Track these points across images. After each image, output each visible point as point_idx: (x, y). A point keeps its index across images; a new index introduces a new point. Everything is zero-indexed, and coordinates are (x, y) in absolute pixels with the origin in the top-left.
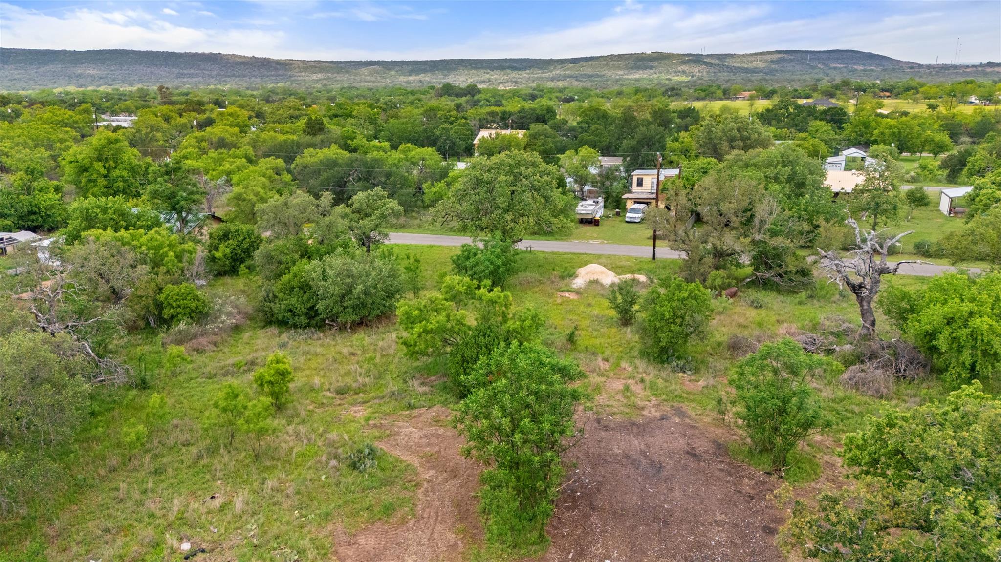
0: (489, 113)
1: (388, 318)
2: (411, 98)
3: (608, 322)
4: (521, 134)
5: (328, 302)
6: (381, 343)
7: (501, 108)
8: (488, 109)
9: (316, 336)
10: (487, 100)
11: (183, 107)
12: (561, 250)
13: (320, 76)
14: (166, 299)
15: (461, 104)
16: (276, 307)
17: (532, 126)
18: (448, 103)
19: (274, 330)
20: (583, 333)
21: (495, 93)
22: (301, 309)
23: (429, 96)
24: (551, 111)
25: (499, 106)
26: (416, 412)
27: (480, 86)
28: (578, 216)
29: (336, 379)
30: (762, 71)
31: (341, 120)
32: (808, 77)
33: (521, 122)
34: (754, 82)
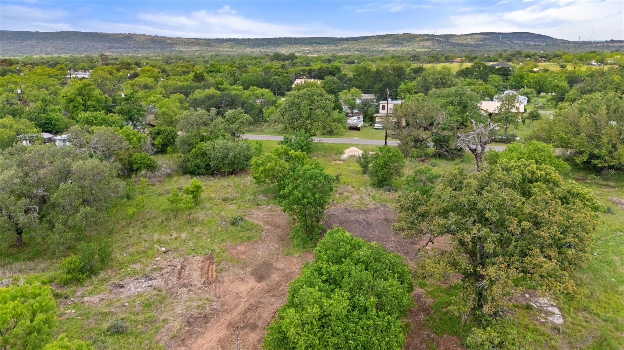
0: (301, 71)
1: (246, 171)
2: (254, 61)
3: (357, 173)
4: (319, 82)
5: (216, 161)
6: (243, 181)
7: (309, 68)
8: (302, 68)
9: (210, 179)
10: (301, 63)
11: (119, 66)
12: (337, 142)
13: (197, 48)
14: (135, 160)
15: (285, 65)
16: (189, 164)
17: (326, 77)
18: (277, 64)
19: (188, 176)
20: (343, 177)
21: (306, 59)
22: (202, 165)
23: (265, 60)
24: (338, 69)
25: (308, 66)
26: (261, 207)
27: (297, 54)
28: (348, 126)
29: (222, 195)
30: (471, 45)
31: (214, 74)
32: (499, 49)
33: (320, 75)
34: (465, 52)
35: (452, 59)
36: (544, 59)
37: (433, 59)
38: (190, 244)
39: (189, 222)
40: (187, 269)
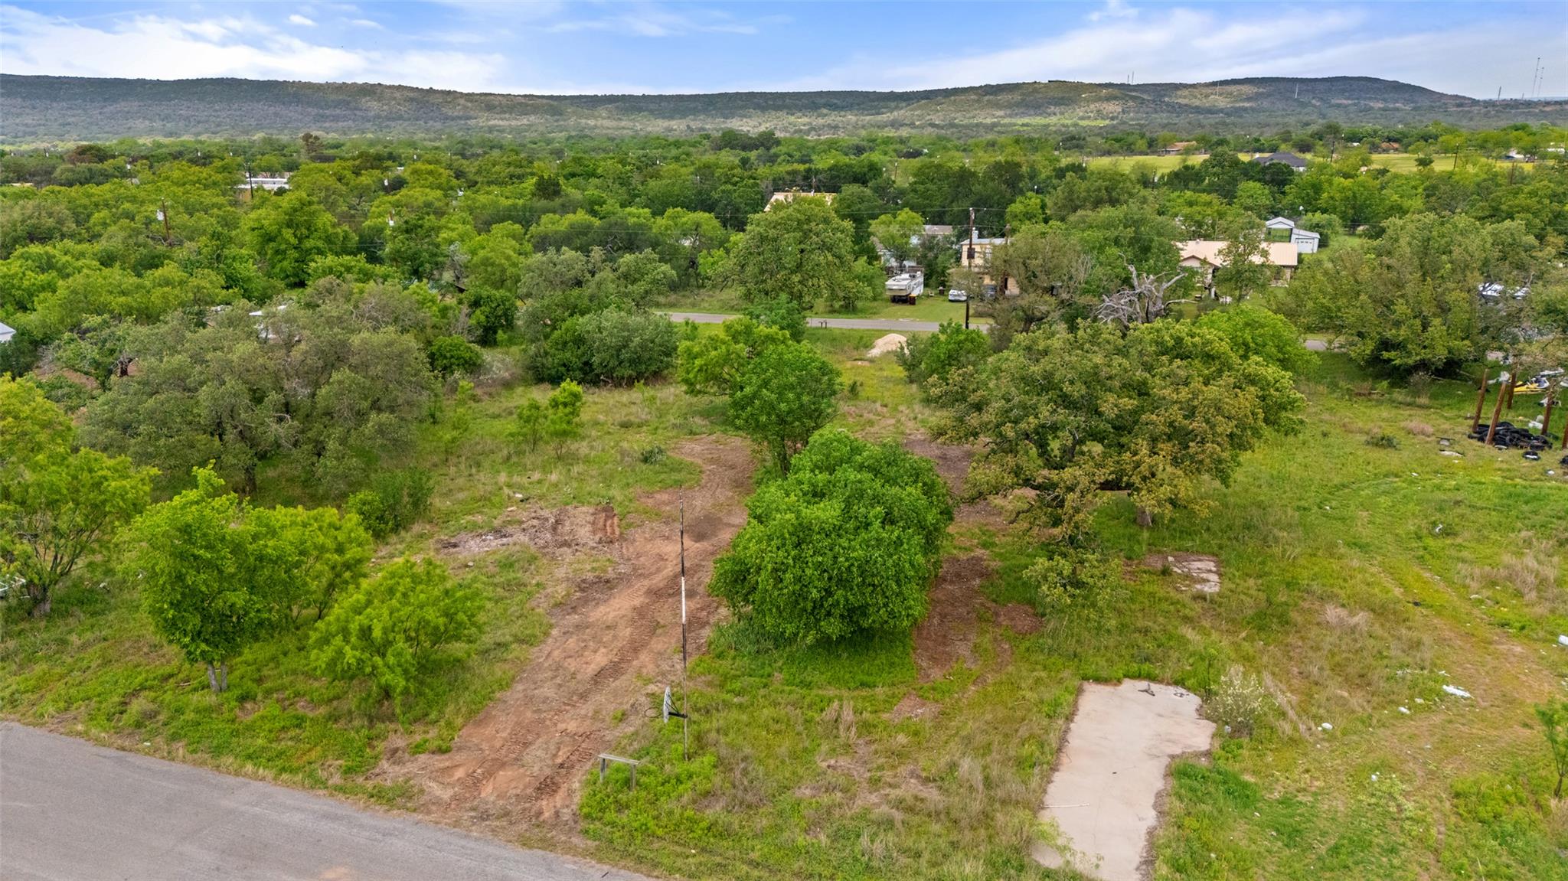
0: (788, 173)
1: (665, 378)
2: (674, 152)
3: (897, 382)
4: (828, 198)
5: (603, 355)
6: (659, 395)
7: (807, 166)
8: (789, 168)
9: (592, 390)
10: (789, 155)
11: (357, 162)
12: (861, 327)
13: (533, 119)
15: (749, 159)
16: (549, 361)
17: (845, 187)
18: (729, 157)
20: (866, 388)
21: (802, 145)
22: (576, 362)
23: (701, 149)
24: (874, 169)
25: (803, 162)
26: (698, 437)
27: (778, 134)
28: (889, 294)
29: (621, 416)
30: (1221, 111)
31: (580, 180)
32: (1292, 120)
33: (832, 182)
34: (1203, 127)
35: (1165, 146)
36: (1396, 145)
37: (1117, 145)
38: (567, 489)
39: (559, 458)
40: (567, 524)
